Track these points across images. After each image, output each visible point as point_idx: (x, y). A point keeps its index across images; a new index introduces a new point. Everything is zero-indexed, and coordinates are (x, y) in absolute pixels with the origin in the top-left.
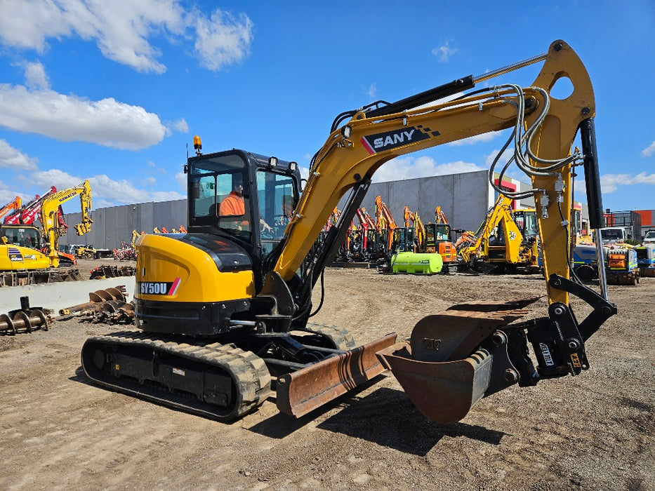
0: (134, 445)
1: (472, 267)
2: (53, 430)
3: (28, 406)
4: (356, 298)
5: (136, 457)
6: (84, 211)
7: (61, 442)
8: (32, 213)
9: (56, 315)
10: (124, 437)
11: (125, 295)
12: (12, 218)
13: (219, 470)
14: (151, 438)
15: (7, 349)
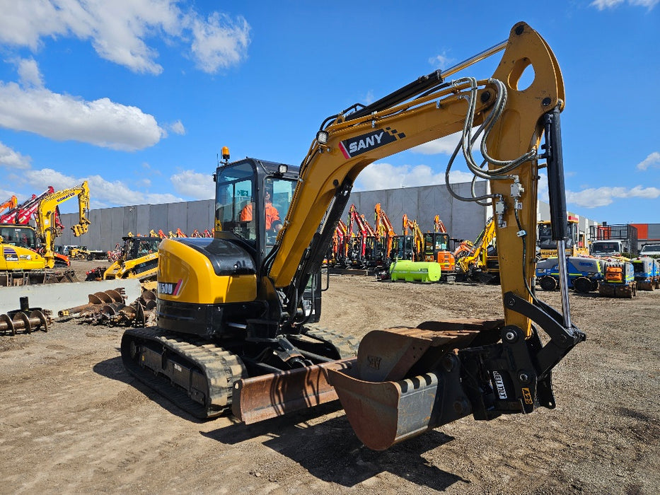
0: (144, 445)
1: (470, 277)
2: (62, 430)
3: (34, 407)
4: (355, 305)
5: (147, 458)
6: (82, 212)
7: (71, 441)
8: (28, 213)
9: (55, 316)
10: (133, 437)
11: (124, 297)
12: (8, 217)
13: (230, 470)
14: (160, 439)
15: (8, 349)
